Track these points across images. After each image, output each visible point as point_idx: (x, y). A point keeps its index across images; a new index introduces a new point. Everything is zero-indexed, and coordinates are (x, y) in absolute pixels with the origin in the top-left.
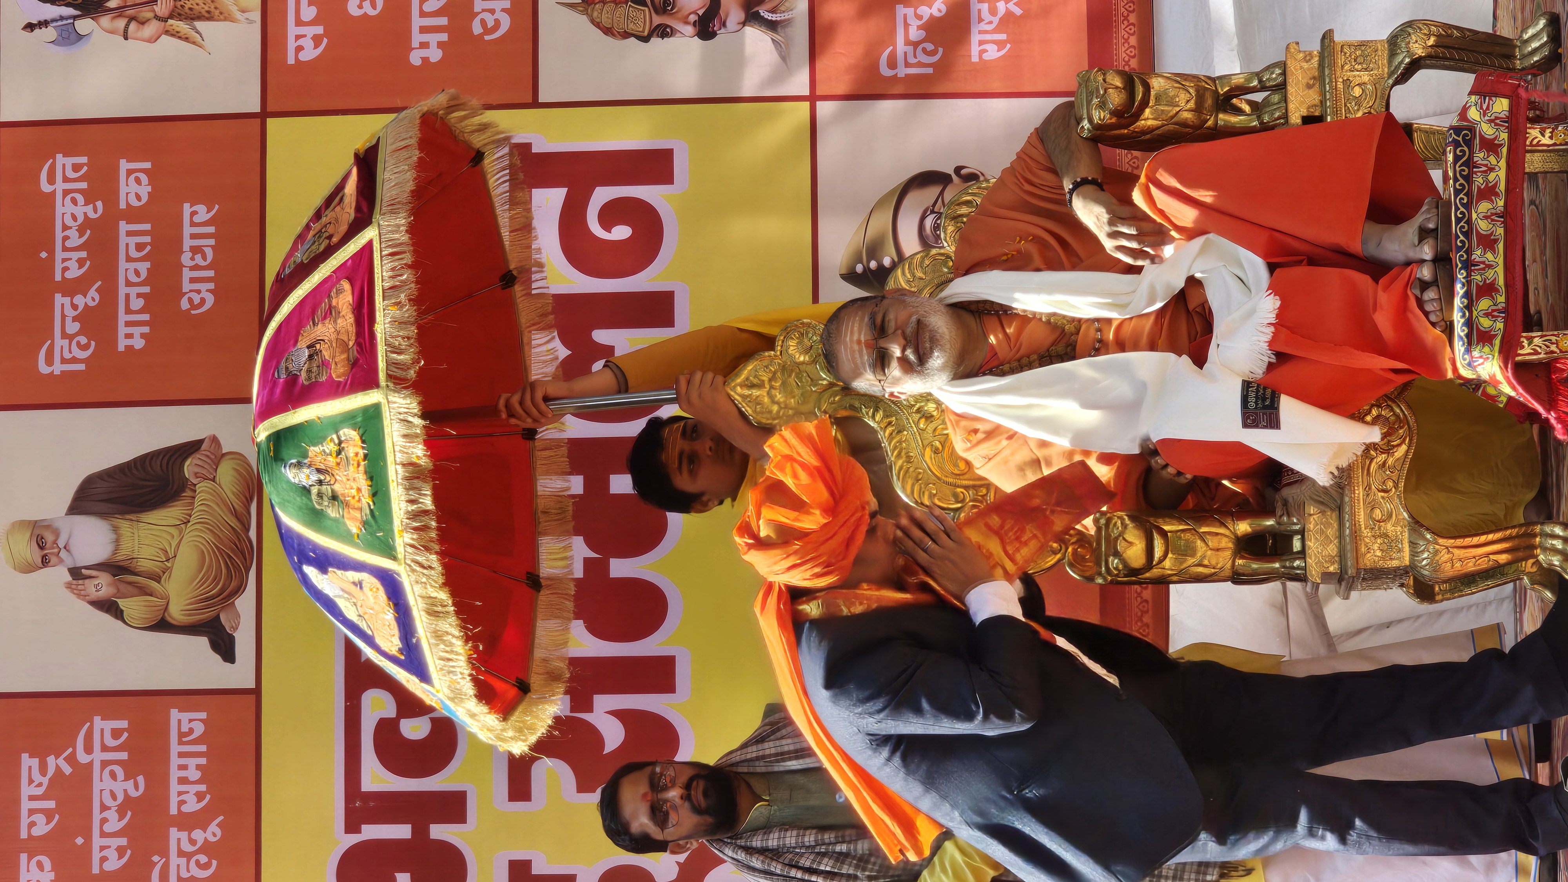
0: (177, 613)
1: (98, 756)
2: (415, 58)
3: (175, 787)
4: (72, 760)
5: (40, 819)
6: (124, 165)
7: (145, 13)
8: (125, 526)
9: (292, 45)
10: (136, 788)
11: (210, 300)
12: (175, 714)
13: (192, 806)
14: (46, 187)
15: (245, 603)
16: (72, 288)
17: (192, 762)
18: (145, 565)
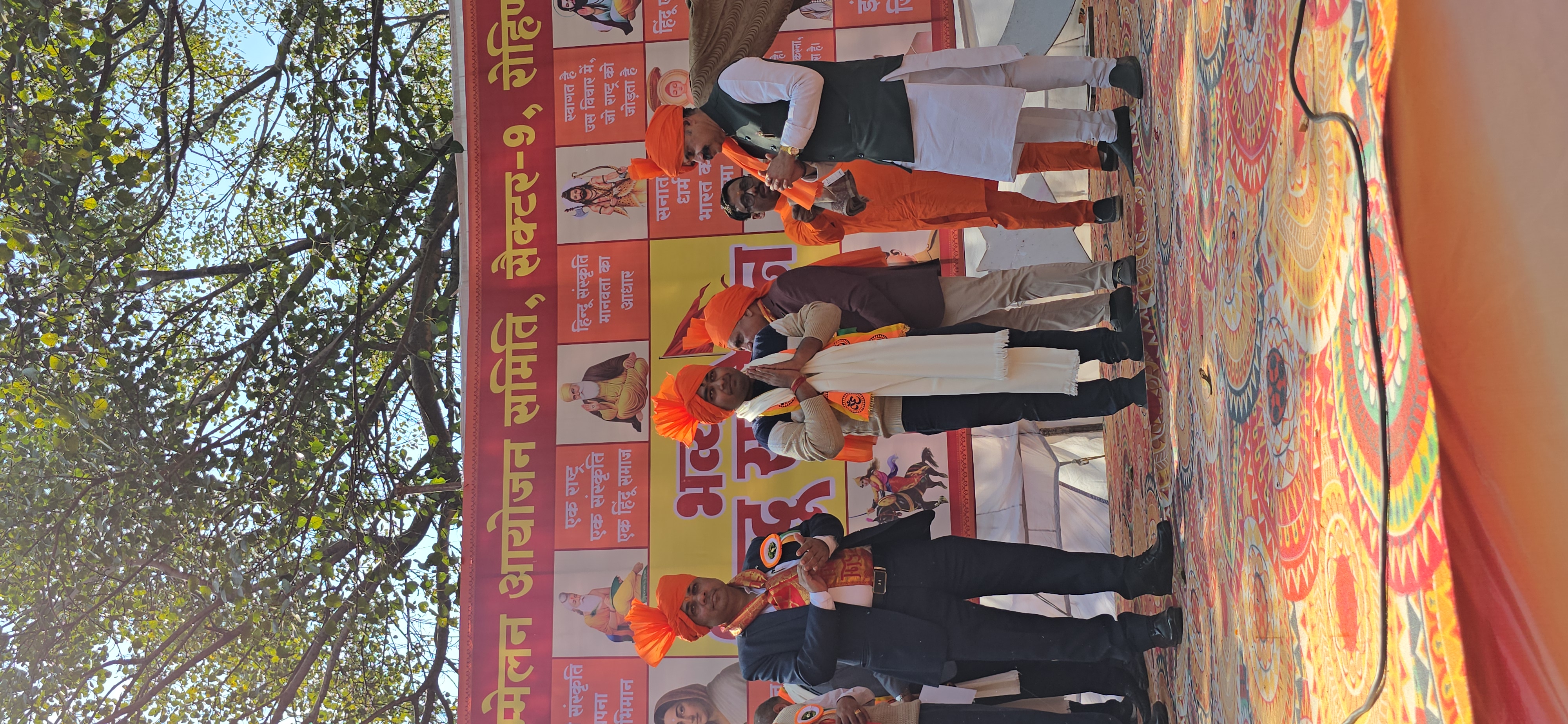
0: (621, 415)
1: (593, 466)
2: (701, 218)
3: (620, 477)
4: (584, 468)
5: (573, 489)
6: (601, 258)
7: (607, 204)
8: (602, 384)
9: (658, 214)
10: (606, 477)
11: (631, 305)
12: (620, 451)
13: (626, 483)
14: (574, 267)
15: (645, 411)
16: (583, 302)
17: (626, 468)
18: (609, 398)
